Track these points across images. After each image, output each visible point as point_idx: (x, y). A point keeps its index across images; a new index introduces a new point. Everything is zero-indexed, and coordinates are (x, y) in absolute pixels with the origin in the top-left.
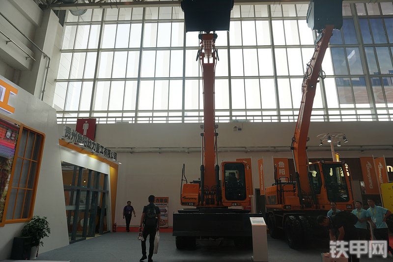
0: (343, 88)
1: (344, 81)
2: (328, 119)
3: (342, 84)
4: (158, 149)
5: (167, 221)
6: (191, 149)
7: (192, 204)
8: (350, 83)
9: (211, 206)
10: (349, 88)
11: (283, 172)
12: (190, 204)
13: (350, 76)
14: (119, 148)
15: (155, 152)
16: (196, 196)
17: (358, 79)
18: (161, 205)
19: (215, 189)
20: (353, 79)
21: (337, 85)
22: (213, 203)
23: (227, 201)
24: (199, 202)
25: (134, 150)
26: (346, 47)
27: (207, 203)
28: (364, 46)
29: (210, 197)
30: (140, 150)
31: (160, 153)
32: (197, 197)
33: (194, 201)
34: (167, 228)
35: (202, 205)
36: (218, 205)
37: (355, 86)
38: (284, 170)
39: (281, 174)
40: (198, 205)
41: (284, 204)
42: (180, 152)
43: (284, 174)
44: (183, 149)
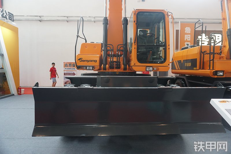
4: (66, 18)
6: (97, 19)
7: (91, 68)
9: (115, 70)
11: (188, 38)
12: (88, 68)
14: (27, 16)
15: (63, 21)
16: (97, 57)
18: (70, 69)
19: (122, 49)
22: (118, 67)
23: (138, 64)
24: (100, 65)
25: (42, 18)
27: (111, 67)
29: (115, 59)
30: (49, 19)
31: (67, 21)
32: (98, 59)
33: (93, 64)
35: (105, 69)
36: (125, 69)
38: (190, 35)
39: (187, 40)
40: (100, 69)
41: (213, 69)
42: (87, 21)
43: (190, 40)
44: (89, 19)
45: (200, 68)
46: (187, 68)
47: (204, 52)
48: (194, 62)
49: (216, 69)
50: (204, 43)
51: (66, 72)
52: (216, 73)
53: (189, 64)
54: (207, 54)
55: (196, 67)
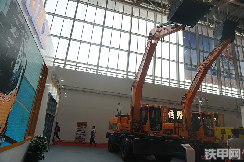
0: (187, 70)
1: (188, 67)
2: (179, 86)
3: (187, 69)
5: (85, 138)
8: (191, 69)
10: (190, 71)
13: (191, 65)
15: (81, 91)
17: (194, 67)
18: (82, 127)
20: (192, 67)
21: (185, 69)
23: (150, 131)
26: (191, 49)
28: (200, 51)
30: (70, 88)
31: (84, 92)
34: (84, 143)
35: (132, 132)
37: (193, 71)
40: (130, 132)
41: (180, 135)
42: (98, 93)
43: (166, 116)
44: (99, 92)
45: (174, 135)
46: (168, 134)
47: (176, 126)
48: (171, 130)
49: (182, 135)
50: (172, 117)
51: (78, 129)
52: (181, 137)
53: (169, 132)
54: (177, 127)
55: (172, 133)
